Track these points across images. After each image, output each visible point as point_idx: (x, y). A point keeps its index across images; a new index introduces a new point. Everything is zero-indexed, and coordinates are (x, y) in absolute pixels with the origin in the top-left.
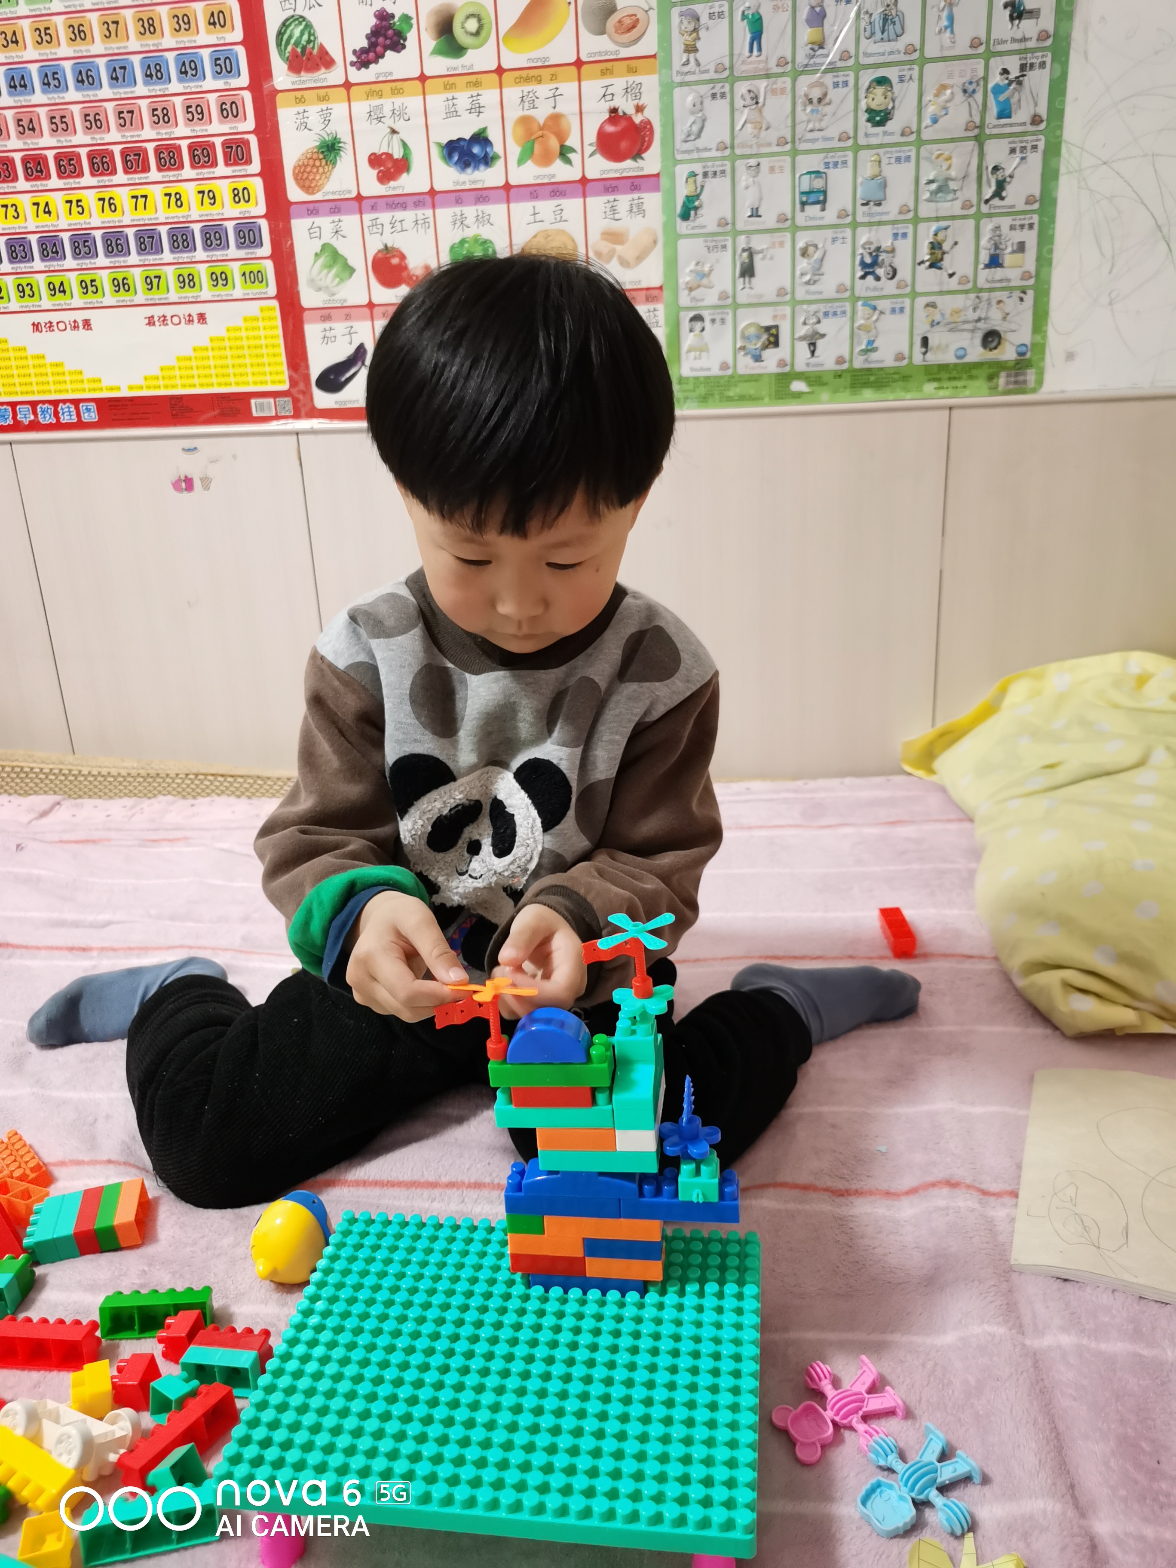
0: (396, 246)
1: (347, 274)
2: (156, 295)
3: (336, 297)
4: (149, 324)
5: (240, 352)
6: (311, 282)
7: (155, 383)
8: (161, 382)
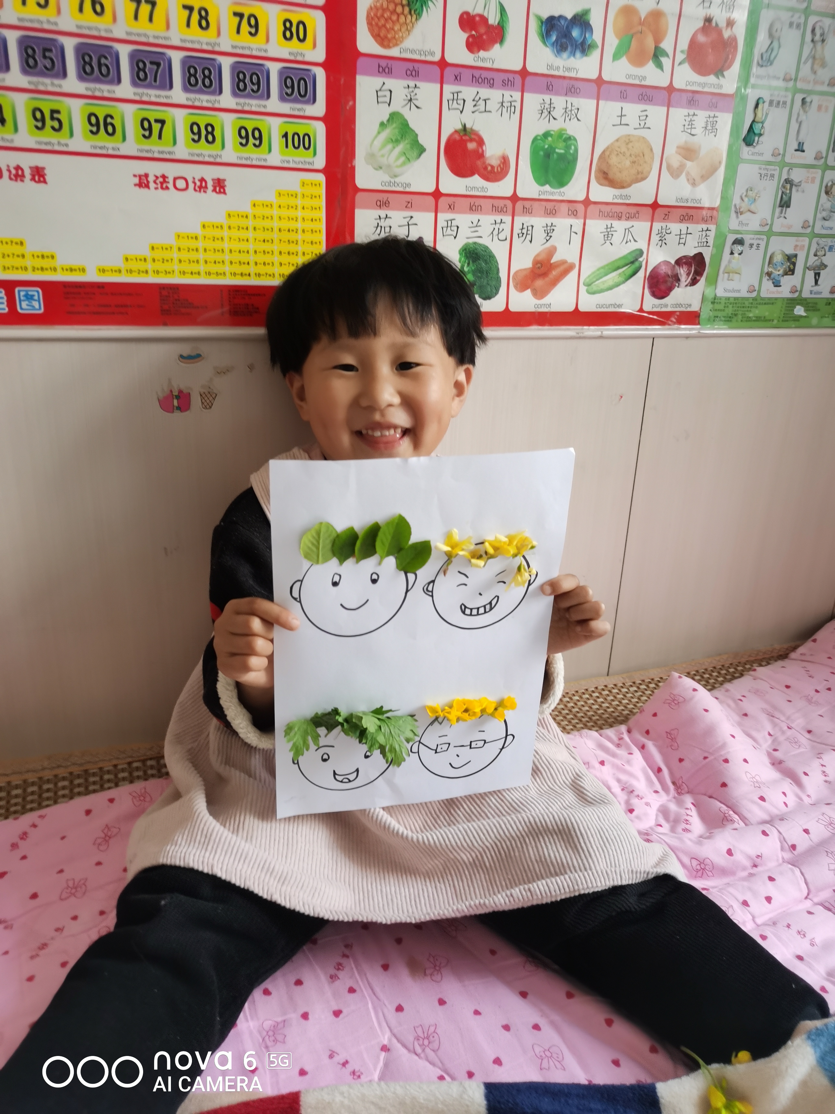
0: (475, 128)
1: (415, 153)
2: (154, 146)
3: (397, 180)
4: (140, 185)
5: (268, 235)
6: (371, 157)
7: (142, 266)
8: (150, 266)
